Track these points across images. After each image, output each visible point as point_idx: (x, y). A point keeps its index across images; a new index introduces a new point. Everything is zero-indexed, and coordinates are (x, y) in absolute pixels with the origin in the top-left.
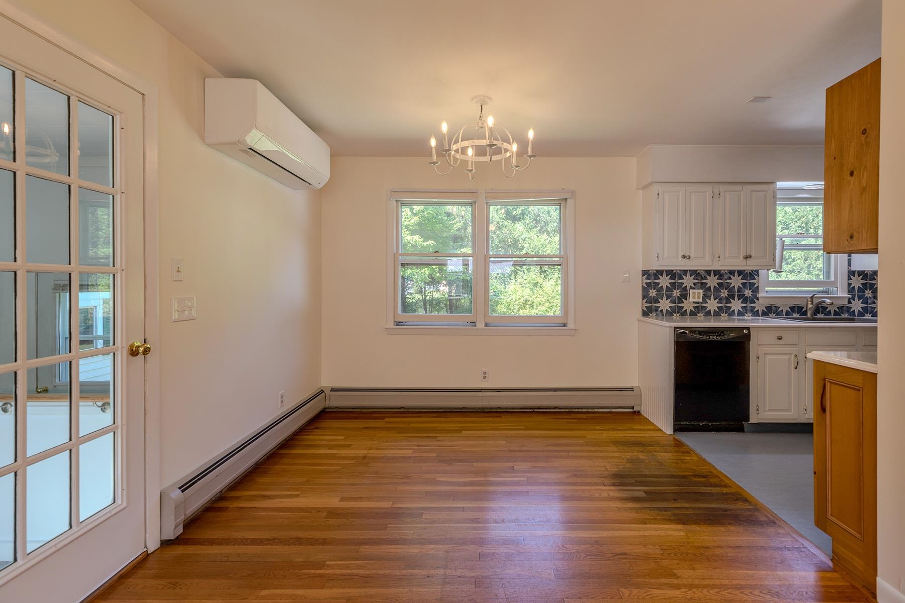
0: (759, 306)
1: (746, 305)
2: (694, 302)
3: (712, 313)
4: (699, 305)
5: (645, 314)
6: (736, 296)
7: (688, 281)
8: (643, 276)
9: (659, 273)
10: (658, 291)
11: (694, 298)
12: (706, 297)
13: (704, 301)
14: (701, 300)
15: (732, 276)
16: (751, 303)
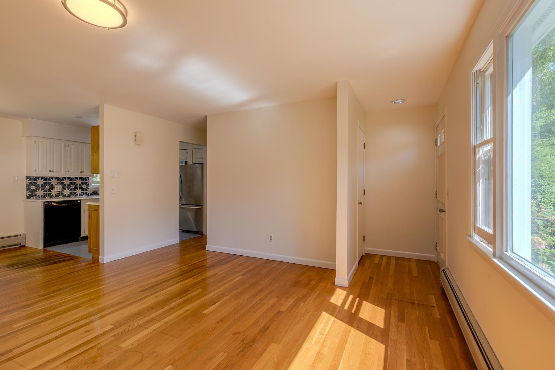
0: (89, 192)
1: (83, 191)
2: (57, 191)
3: (67, 195)
4: (59, 192)
5: (28, 198)
6: (79, 188)
7: (54, 182)
8: (27, 179)
9: (36, 178)
10: (36, 186)
11: (57, 189)
12: (63, 189)
13: (63, 190)
14: (61, 190)
15: (76, 180)
16: (85, 191)
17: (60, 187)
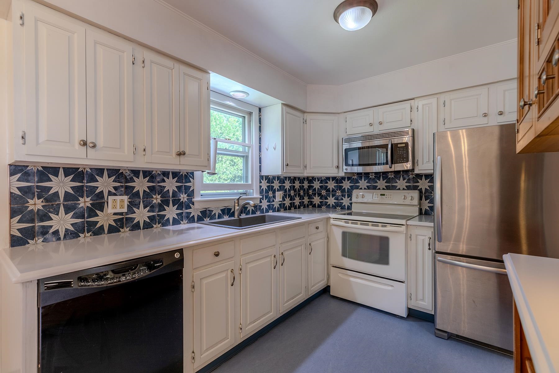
0: (195, 211)
1: (182, 211)
2: (115, 214)
3: (142, 225)
4: (121, 217)
5: (16, 242)
6: (171, 202)
7: (105, 184)
8: (12, 174)
10: (47, 200)
11: (114, 207)
12: (132, 206)
13: (130, 210)
14: (125, 210)
15: (165, 178)
16: (187, 209)
17: (122, 201)
